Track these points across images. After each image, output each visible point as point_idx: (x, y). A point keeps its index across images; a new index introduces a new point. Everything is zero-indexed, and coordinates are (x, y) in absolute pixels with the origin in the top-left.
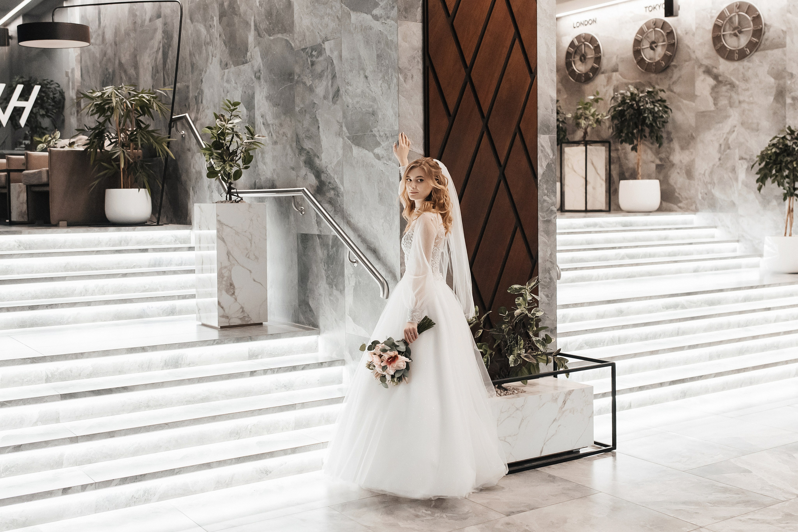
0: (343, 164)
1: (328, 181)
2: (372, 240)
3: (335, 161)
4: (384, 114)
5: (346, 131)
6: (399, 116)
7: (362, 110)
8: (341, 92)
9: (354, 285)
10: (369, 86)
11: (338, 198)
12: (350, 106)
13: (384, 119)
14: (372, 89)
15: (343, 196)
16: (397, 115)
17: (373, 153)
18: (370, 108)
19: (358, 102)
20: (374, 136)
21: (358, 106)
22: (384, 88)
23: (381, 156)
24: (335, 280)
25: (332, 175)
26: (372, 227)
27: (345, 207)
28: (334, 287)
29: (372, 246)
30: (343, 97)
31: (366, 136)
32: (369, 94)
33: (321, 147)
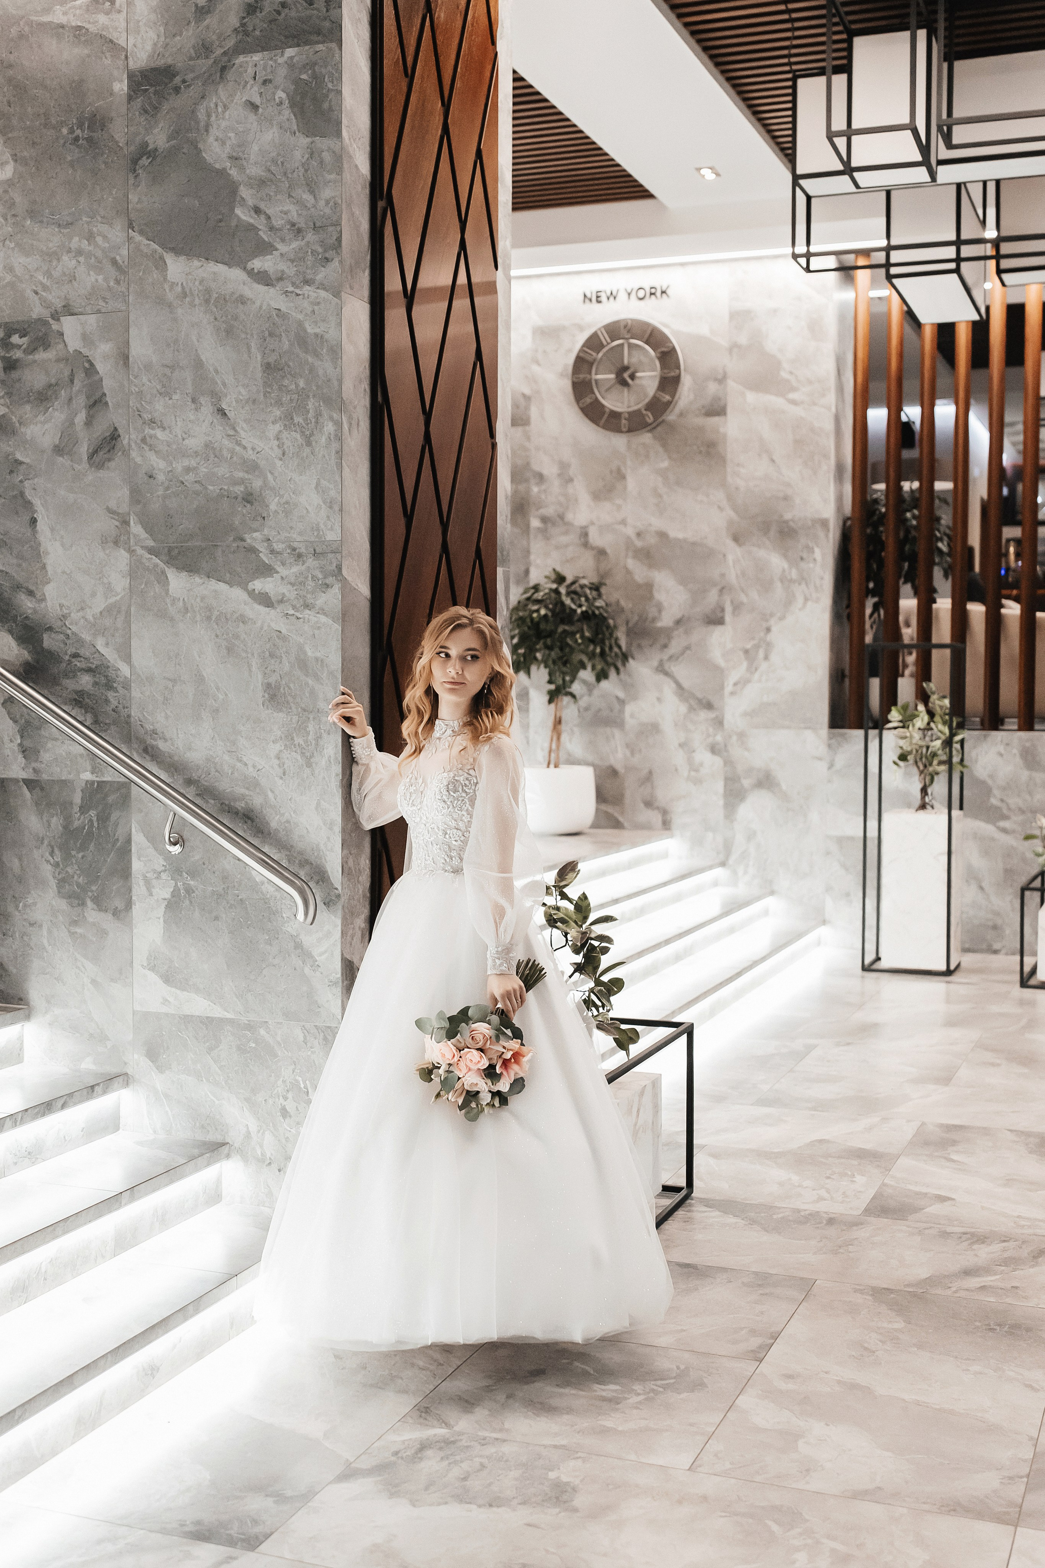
0: (128, 614)
1: (71, 650)
2: (240, 790)
3: (99, 604)
4: (287, 503)
5: (143, 534)
6: (341, 510)
7: (206, 488)
8: (125, 442)
9: (168, 896)
10: (232, 432)
11: (111, 695)
12: (161, 477)
13: (287, 513)
14: (244, 442)
15: (127, 686)
16: (336, 508)
17: (246, 590)
18: (236, 483)
19: (188, 470)
20: (252, 550)
21: (190, 478)
22: (288, 443)
23: (274, 599)
24: (94, 888)
25: (86, 636)
26: (241, 761)
27: (135, 713)
28: (89, 903)
29: (240, 805)
30: (134, 454)
31: (220, 549)
32: (232, 452)
33: (44, 567)
